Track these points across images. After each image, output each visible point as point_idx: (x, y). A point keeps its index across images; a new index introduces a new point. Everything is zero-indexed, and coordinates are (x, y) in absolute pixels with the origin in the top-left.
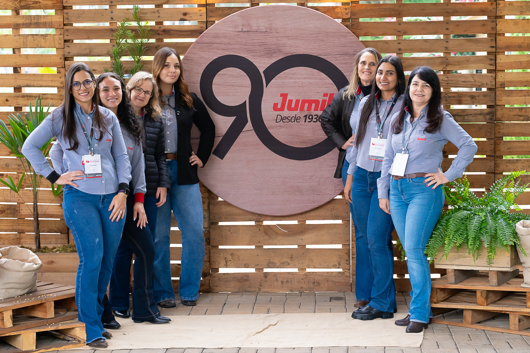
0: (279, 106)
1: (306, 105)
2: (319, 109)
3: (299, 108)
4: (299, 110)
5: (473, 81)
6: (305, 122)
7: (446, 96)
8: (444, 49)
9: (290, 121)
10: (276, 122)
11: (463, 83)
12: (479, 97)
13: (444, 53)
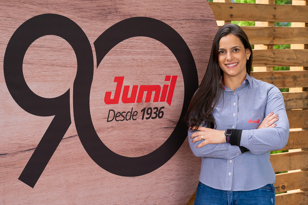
0: (112, 97)
1: (145, 93)
2: (160, 99)
3: (136, 99)
4: (136, 101)
5: (296, 58)
6: (143, 119)
7: (273, 77)
8: (272, 17)
9: (125, 118)
10: (108, 121)
11: (287, 61)
12: (300, 78)
13: (270, 22)
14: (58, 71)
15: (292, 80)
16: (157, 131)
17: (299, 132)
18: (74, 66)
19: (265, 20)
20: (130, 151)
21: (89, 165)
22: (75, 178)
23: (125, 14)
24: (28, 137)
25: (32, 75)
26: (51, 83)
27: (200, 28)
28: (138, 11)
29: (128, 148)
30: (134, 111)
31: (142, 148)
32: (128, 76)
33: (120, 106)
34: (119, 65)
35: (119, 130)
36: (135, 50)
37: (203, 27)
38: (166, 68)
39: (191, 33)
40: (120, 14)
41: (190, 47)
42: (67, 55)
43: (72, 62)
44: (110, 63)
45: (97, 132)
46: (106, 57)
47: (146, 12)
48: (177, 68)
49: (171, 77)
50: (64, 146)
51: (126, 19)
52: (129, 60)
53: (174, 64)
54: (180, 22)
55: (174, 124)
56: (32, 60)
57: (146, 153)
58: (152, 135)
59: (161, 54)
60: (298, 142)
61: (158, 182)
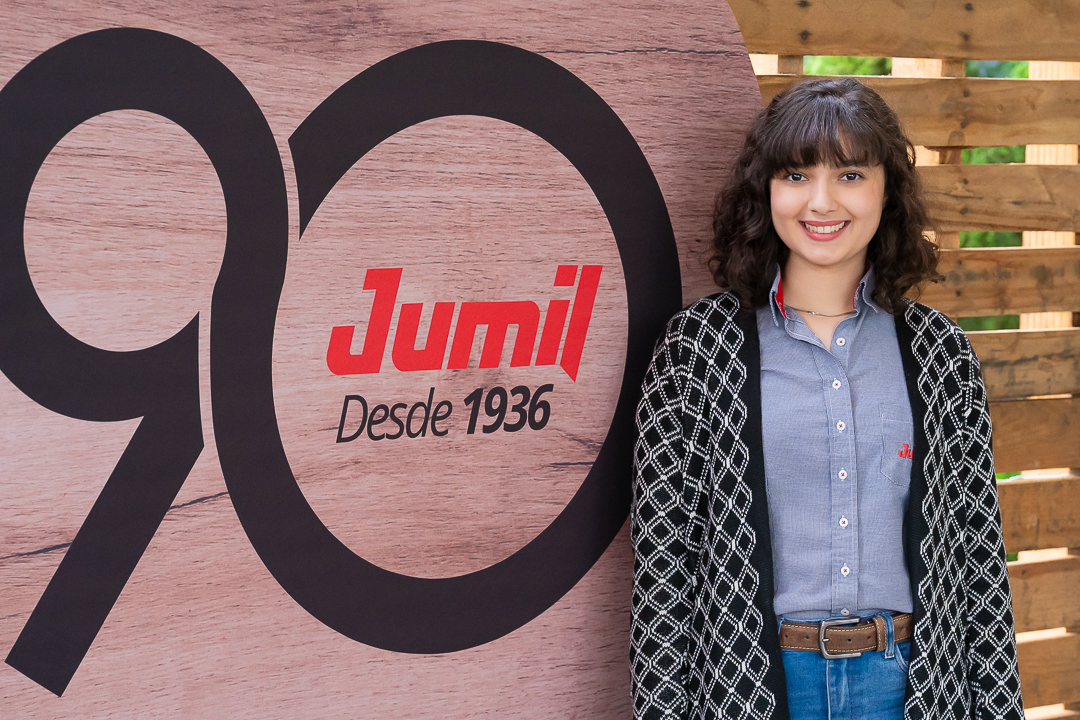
0: (357, 347)
1: (481, 331)
2: (535, 355)
3: (447, 354)
4: (445, 363)
5: (1046, 197)
6: (471, 430)
7: (960, 273)
8: (958, 40)
9: (405, 428)
10: (340, 439)
11: (1013, 208)
12: (1063, 275)
13: (950, 61)
14: (154, 247)
15: (1031, 283)
16: (526, 478)
17: (1058, 484)
18: (214, 228)
19: (929, 52)
20: (423, 554)
21: (270, 608)
22: (217, 658)
23: (408, 30)
24: (43, 501)
25: (59, 262)
26: (128, 291)
27: (690, 83)
28: (455, 17)
29: (416, 543)
30: (437, 399)
31: (468, 545)
32: (417, 267)
33: (385, 381)
34: (384, 224)
35: (382, 473)
36: (442, 167)
37: (700, 80)
38: (559, 236)
39: (654, 103)
40: (389, 30)
41: (651, 155)
42: (189, 186)
43: (207, 213)
44: (350, 217)
45: (301, 480)
46: (335, 195)
47: (486, 20)
48: (602, 236)
49: (579, 272)
50: (176, 535)
51: (410, 47)
52: (421, 205)
53: (588, 222)
54: (612, 59)
55: (589, 453)
56: (60, 205)
57: (483, 562)
58: (506, 495)
59: (542, 184)
60: (1055, 523)
61: (530, 675)
